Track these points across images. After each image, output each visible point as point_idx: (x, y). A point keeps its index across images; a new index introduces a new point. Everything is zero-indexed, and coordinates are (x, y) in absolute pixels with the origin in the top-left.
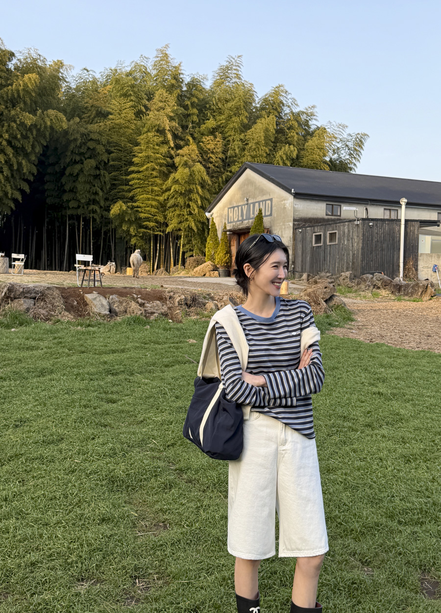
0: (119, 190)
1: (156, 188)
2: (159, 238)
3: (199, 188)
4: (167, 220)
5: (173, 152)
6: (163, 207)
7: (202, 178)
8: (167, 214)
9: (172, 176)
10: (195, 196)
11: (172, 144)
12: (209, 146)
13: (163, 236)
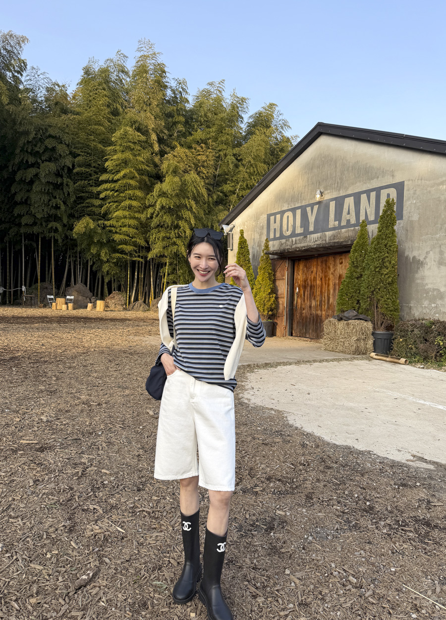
0: (87, 205)
1: (135, 203)
2: (137, 265)
3: (193, 203)
4: (150, 243)
5: (157, 159)
6: (143, 228)
7: (197, 190)
8: (149, 236)
9: (158, 187)
10: (187, 214)
11: (156, 148)
12: (199, 157)
13: (142, 262)
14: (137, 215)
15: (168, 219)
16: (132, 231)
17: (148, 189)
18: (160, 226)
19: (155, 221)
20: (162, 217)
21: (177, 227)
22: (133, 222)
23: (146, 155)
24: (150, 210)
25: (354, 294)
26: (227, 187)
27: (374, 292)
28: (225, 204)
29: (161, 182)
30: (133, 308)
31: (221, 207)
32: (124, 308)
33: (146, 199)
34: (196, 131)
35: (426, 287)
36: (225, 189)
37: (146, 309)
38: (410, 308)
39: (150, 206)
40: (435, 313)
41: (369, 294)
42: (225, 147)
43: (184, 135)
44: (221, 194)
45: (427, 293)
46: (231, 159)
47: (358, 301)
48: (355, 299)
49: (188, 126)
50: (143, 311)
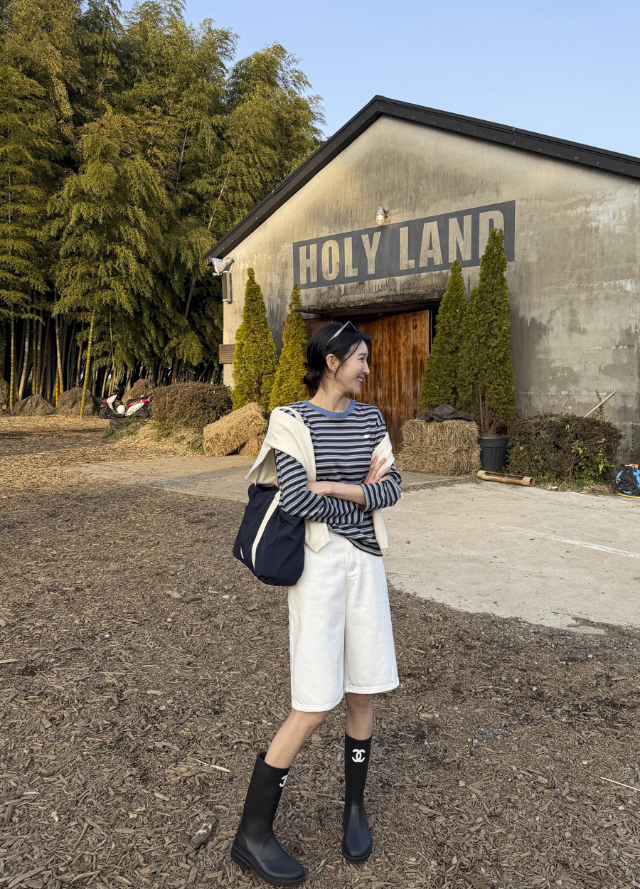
1: (25, 209)
2: (28, 327)
3: (141, 212)
4: (56, 285)
5: (67, 130)
6: (40, 256)
7: (148, 189)
8: (53, 272)
9: (71, 182)
10: (131, 234)
11: (67, 110)
12: (150, 129)
13: (38, 321)
14: (29, 232)
15: (91, 242)
16: (19, 263)
17: (51, 183)
18: (75, 254)
19: (67, 245)
20: (80, 236)
21: (113, 256)
22: (21, 245)
23: (45, 122)
24: (57, 223)
25: (447, 378)
26: (202, 185)
27: (479, 376)
28: (200, 214)
29: (76, 171)
30: (21, 410)
31: (191, 220)
32: (4, 411)
33: (46, 202)
34: (140, 81)
35: (552, 366)
36: (199, 190)
37: (48, 411)
38: (530, 398)
39: (56, 215)
40: (567, 405)
41: (472, 379)
42: (197, 113)
43: (117, 87)
44: (191, 196)
45: (554, 374)
46: (208, 135)
47: (454, 389)
48: (449, 386)
49: (123, 71)
50: (42, 415)
